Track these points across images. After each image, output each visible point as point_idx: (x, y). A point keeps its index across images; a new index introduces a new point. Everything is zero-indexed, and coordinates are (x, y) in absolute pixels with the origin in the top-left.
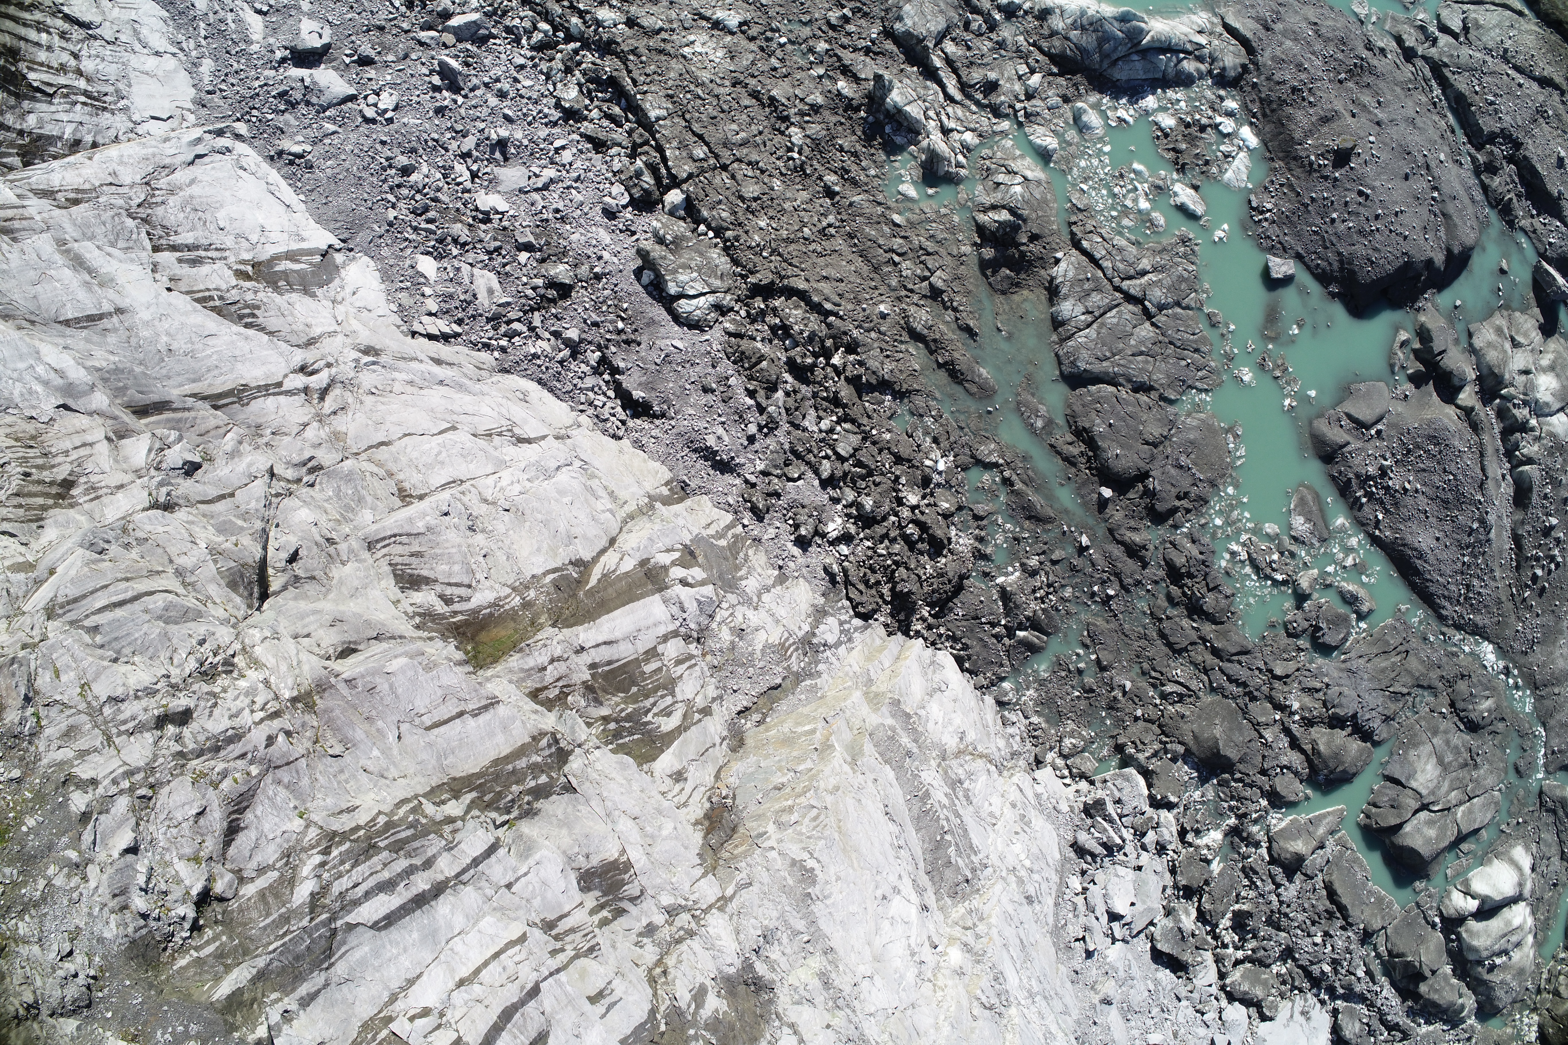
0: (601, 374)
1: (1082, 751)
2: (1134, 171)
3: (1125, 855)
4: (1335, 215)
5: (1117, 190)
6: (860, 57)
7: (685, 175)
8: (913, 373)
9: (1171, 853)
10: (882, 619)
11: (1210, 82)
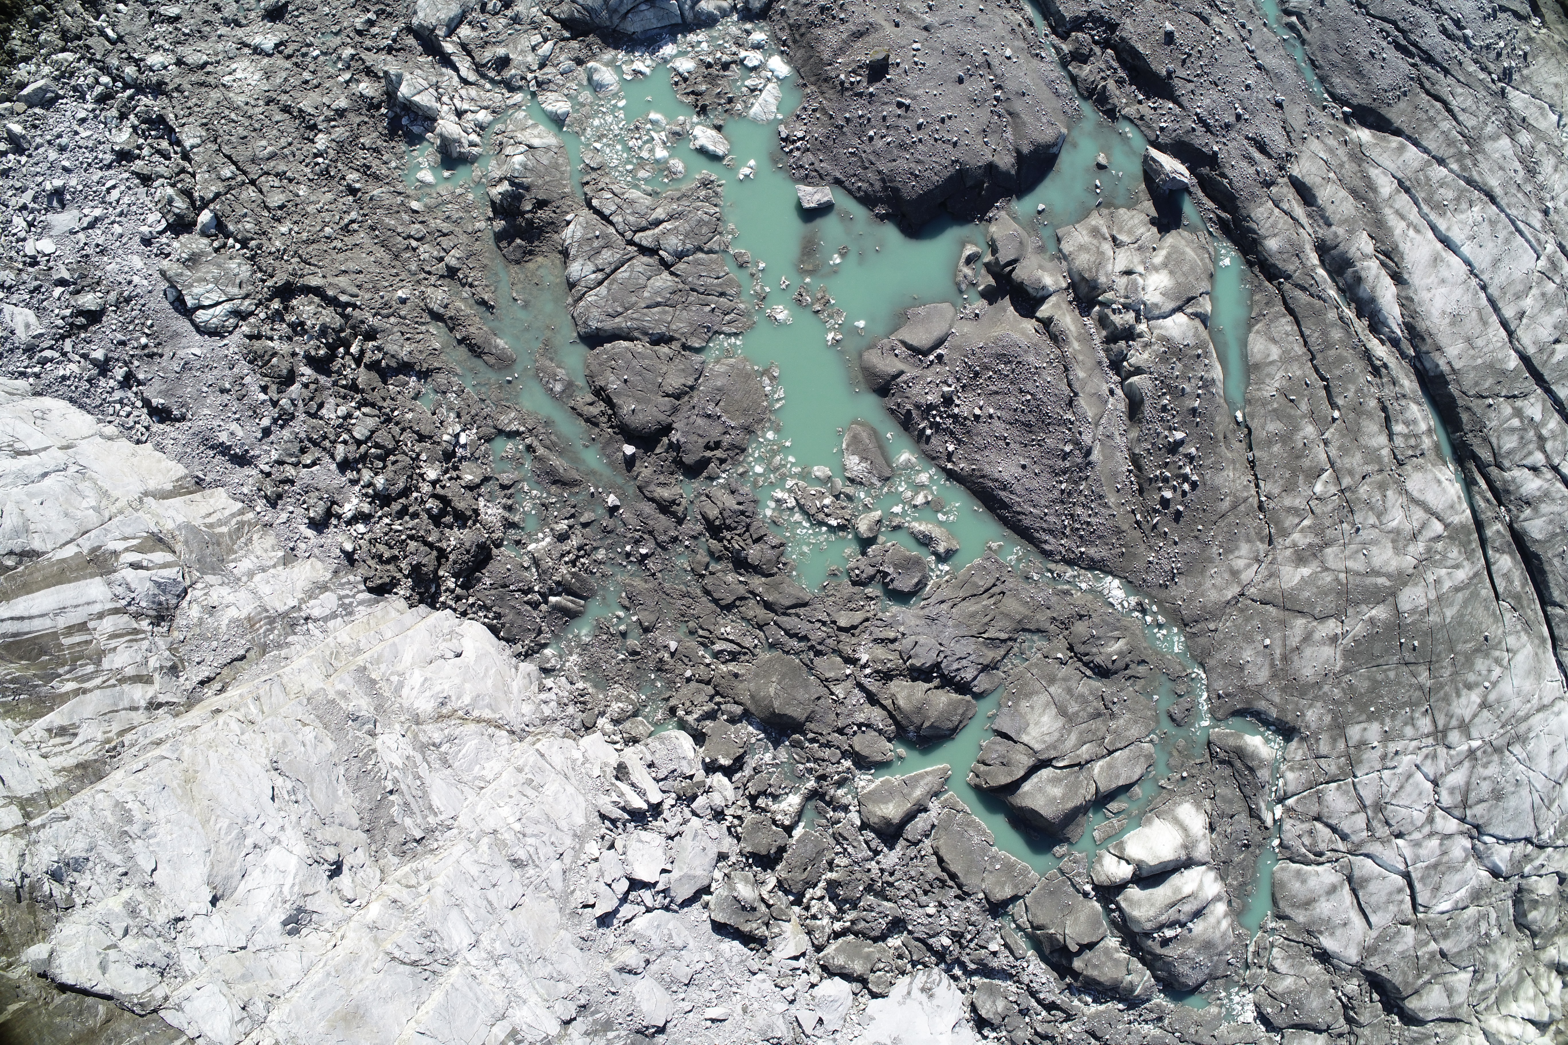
0: (130, 388)
1: (635, 714)
2: (652, 122)
3: (666, 821)
4: (871, 133)
5: (631, 144)
6: (382, 56)
7: (211, 196)
8: (434, 353)
9: (730, 818)
10: (402, 592)
11: (735, 17)
